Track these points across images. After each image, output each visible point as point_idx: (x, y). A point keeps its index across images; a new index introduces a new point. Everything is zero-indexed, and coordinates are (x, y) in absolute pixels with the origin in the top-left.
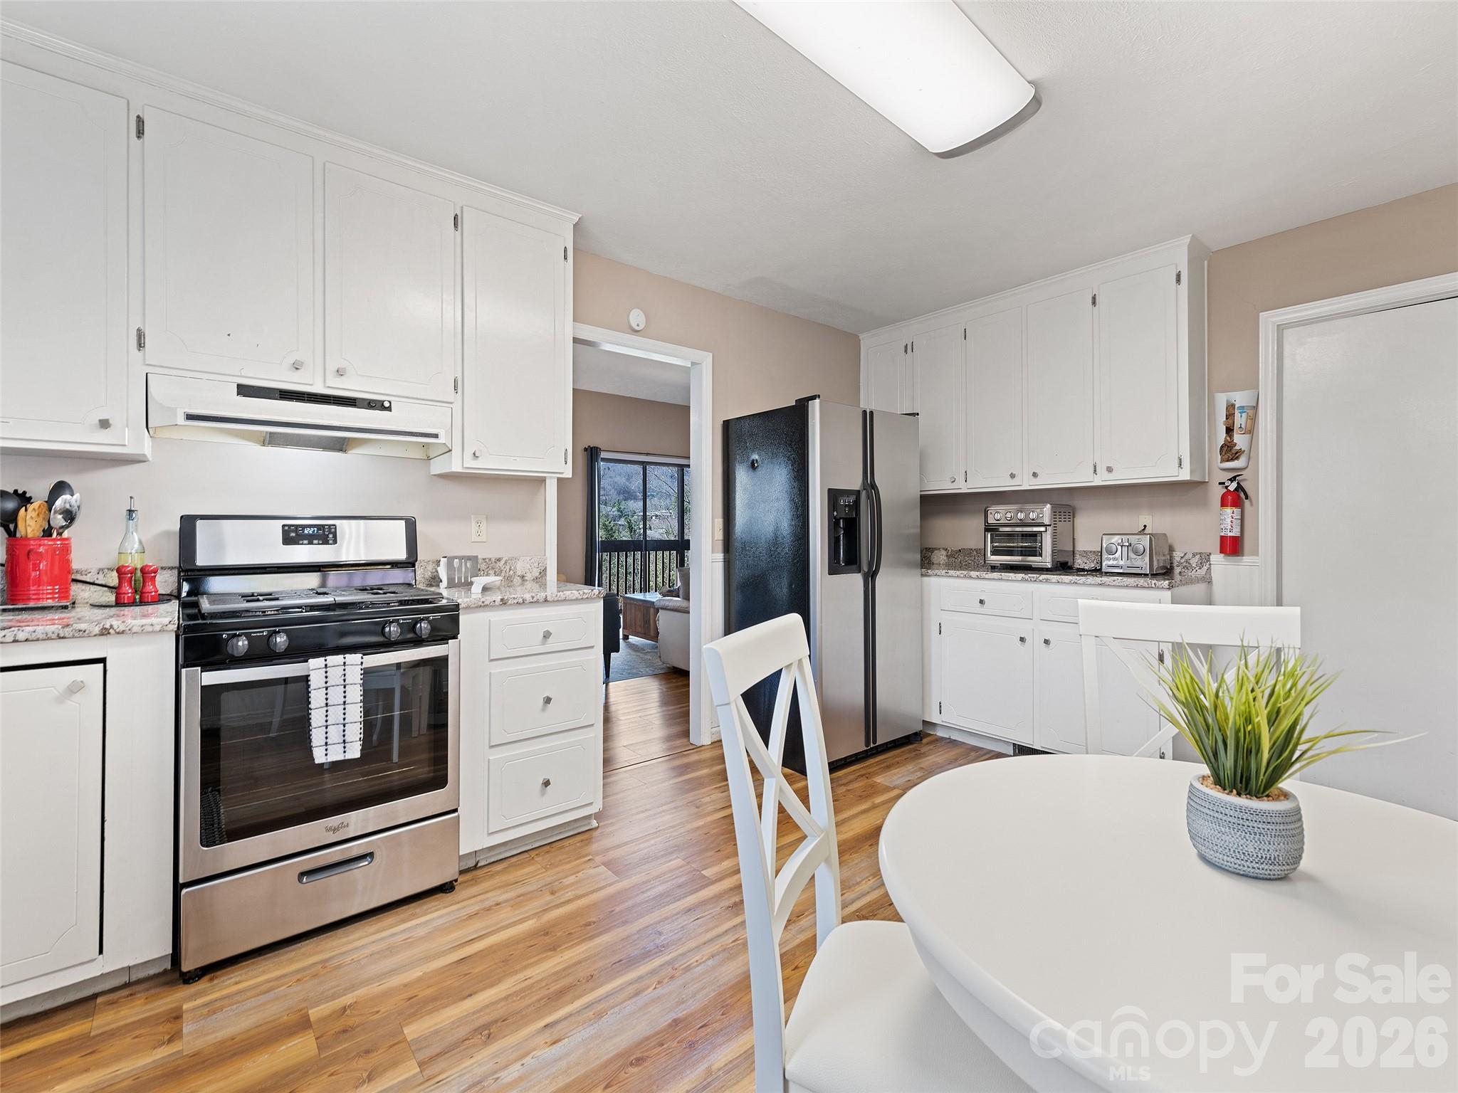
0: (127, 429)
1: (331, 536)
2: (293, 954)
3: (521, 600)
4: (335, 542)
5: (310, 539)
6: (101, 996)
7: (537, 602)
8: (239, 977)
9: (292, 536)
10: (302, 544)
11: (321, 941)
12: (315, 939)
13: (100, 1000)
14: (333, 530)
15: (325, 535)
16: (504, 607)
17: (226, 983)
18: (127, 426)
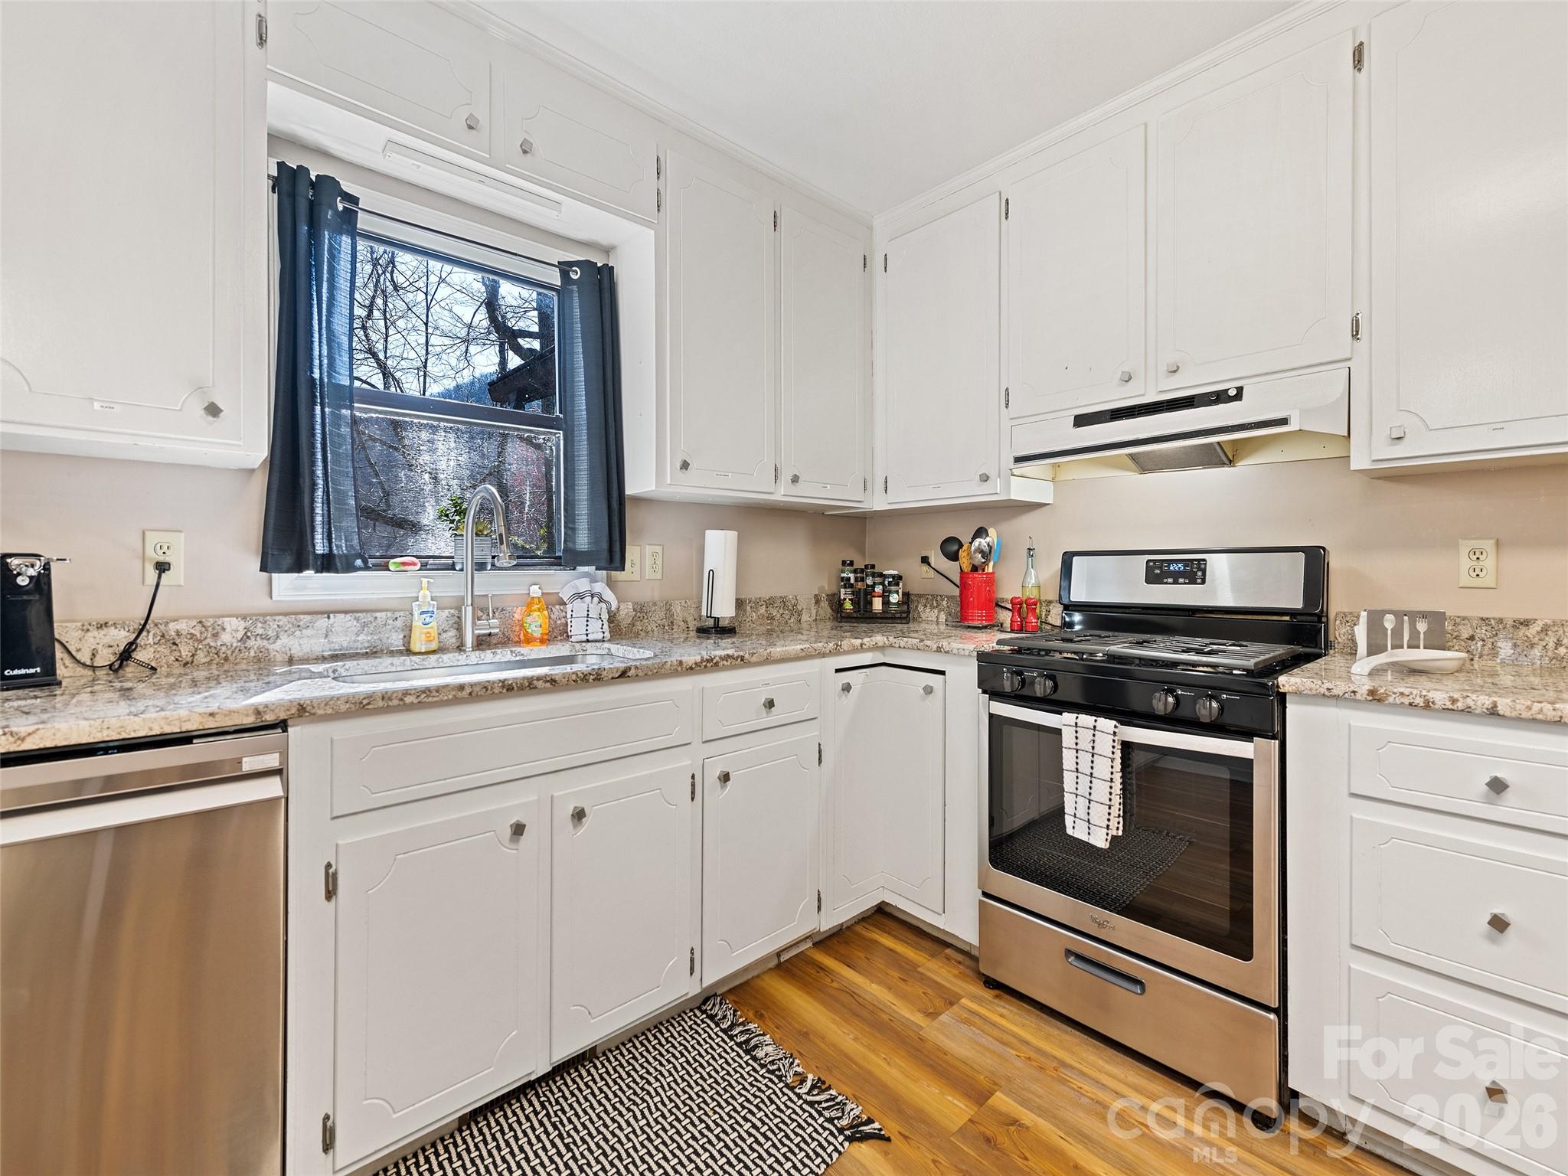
0: (998, 479)
1: (1199, 574)
2: (1055, 1032)
3: (1419, 701)
4: (1203, 582)
5: (1176, 577)
6: (953, 949)
7: (1467, 711)
8: (1008, 1013)
9: (1156, 574)
10: (1166, 583)
11: (1086, 1044)
12: (1086, 1037)
13: (948, 951)
14: (1203, 566)
15: (1193, 572)
16: (1375, 705)
17: (998, 1008)
18: (999, 477)
